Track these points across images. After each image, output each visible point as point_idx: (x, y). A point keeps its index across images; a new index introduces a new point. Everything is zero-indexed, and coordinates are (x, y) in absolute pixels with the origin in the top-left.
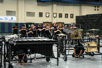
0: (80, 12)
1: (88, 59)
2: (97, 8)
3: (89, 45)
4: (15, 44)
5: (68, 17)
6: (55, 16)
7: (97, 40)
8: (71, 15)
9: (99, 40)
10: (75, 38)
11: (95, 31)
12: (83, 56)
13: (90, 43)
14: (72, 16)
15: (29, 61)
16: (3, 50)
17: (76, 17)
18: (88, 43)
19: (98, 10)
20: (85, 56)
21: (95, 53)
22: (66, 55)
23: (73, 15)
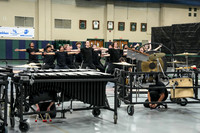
0: (161, 19)
1: (175, 111)
2: (193, 12)
3: (176, 84)
4: (32, 81)
5: (135, 30)
6: (110, 26)
7: (193, 75)
8: (142, 24)
9: (197, 75)
10: (149, 71)
11: (189, 57)
12: (166, 106)
13: (178, 80)
14: (144, 27)
15: (59, 115)
16: (9, 94)
17: (153, 28)
18: (174, 80)
19: (195, 15)
20: (169, 106)
21: (189, 100)
22: (131, 103)
23: (145, 25)
